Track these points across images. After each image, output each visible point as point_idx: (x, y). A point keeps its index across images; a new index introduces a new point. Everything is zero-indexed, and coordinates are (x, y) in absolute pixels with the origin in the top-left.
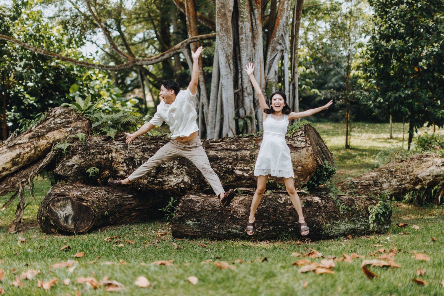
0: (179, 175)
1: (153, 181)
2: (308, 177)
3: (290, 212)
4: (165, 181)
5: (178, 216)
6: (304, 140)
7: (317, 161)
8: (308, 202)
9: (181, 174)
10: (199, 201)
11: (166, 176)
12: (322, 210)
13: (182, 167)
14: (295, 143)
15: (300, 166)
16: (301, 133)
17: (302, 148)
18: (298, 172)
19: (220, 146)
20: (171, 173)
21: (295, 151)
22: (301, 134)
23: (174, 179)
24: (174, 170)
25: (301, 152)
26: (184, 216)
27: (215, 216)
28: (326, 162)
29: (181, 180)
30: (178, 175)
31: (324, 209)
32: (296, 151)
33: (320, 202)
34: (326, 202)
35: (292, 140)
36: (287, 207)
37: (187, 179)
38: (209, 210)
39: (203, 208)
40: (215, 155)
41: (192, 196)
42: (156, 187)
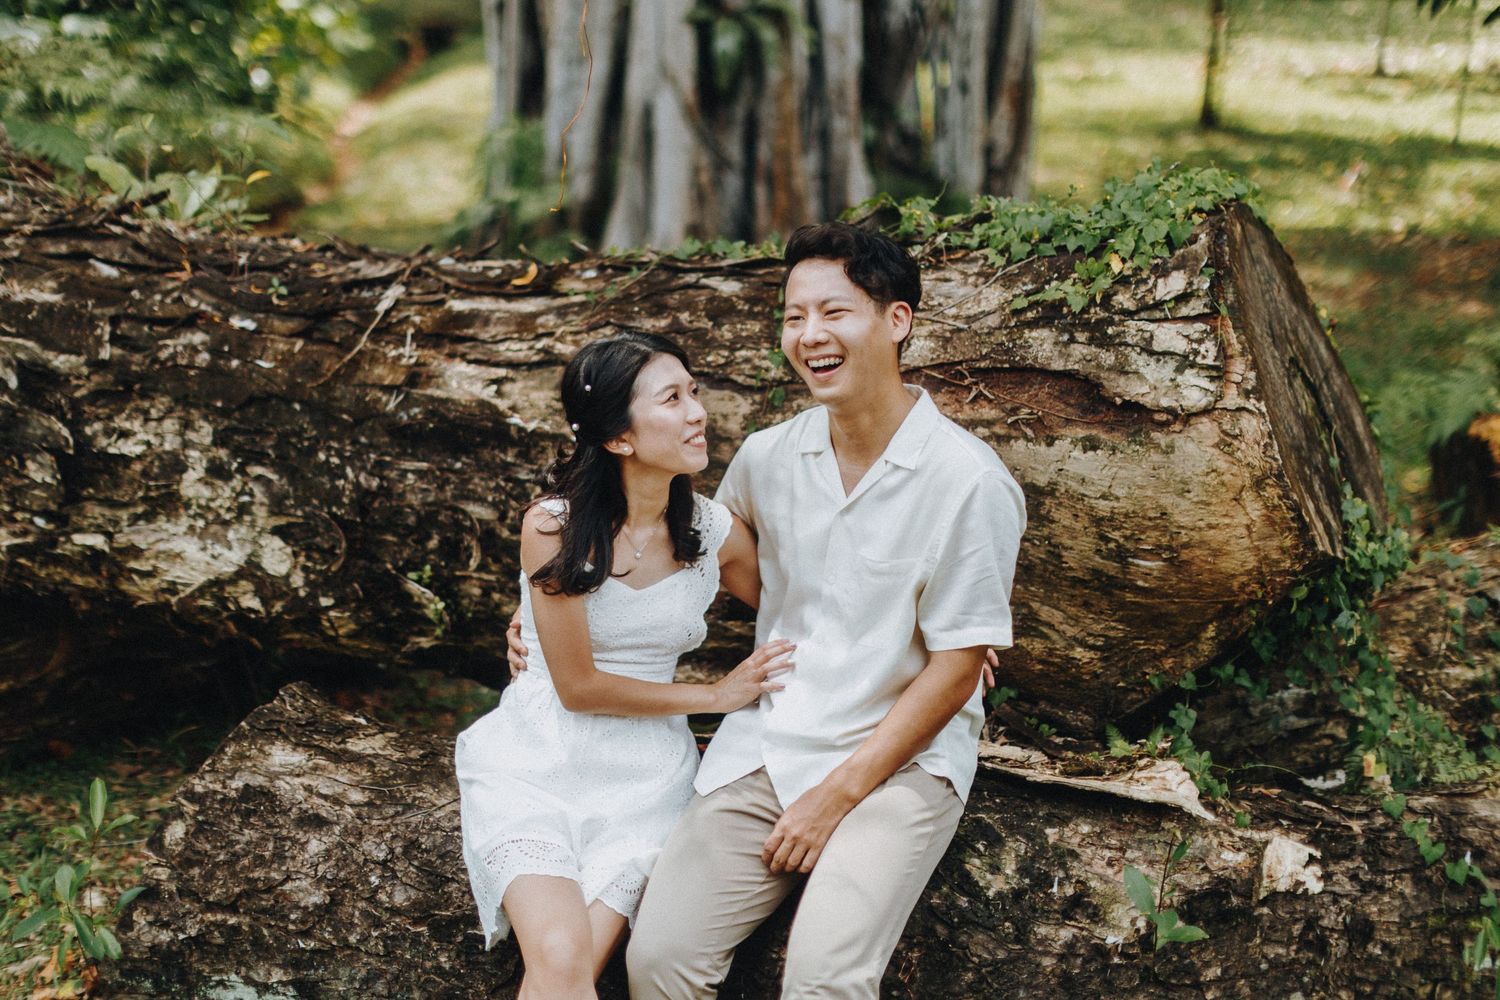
0: (226, 524)
1: (48, 541)
2: (1211, 631)
3: (1066, 980)
4: (135, 552)
5: (147, 939)
6: (1209, 352)
7: (1304, 529)
8: (1221, 887)
9: (239, 518)
10: (325, 810)
11: (135, 519)
12: (1330, 965)
13: (241, 470)
14: (1122, 370)
15: (1154, 553)
16: (1176, 283)
17: (1184, 418)
18: (1129, 597)
19: (525, 325)
20: (167, 503)
21: (1118, 438)
22: (1183, 298)
23: (190, 547)
24: (191, 485)
25: (1169, 450)
26: (199, 942)
27: (439, 969)
28: (1355, 509)
29: (232, 558)
30: (214, 526)
31: (1349, 956)
32: (1133, 437)
33: (1315, 887)
34: (1366, 887)
35: (1100, 340)
36: (1042, 930)
37: (277, 558)
38: (395, 911)
39: (347, 884)
40: (483, 404)
41: (282, 755)
42: (79, 581)
